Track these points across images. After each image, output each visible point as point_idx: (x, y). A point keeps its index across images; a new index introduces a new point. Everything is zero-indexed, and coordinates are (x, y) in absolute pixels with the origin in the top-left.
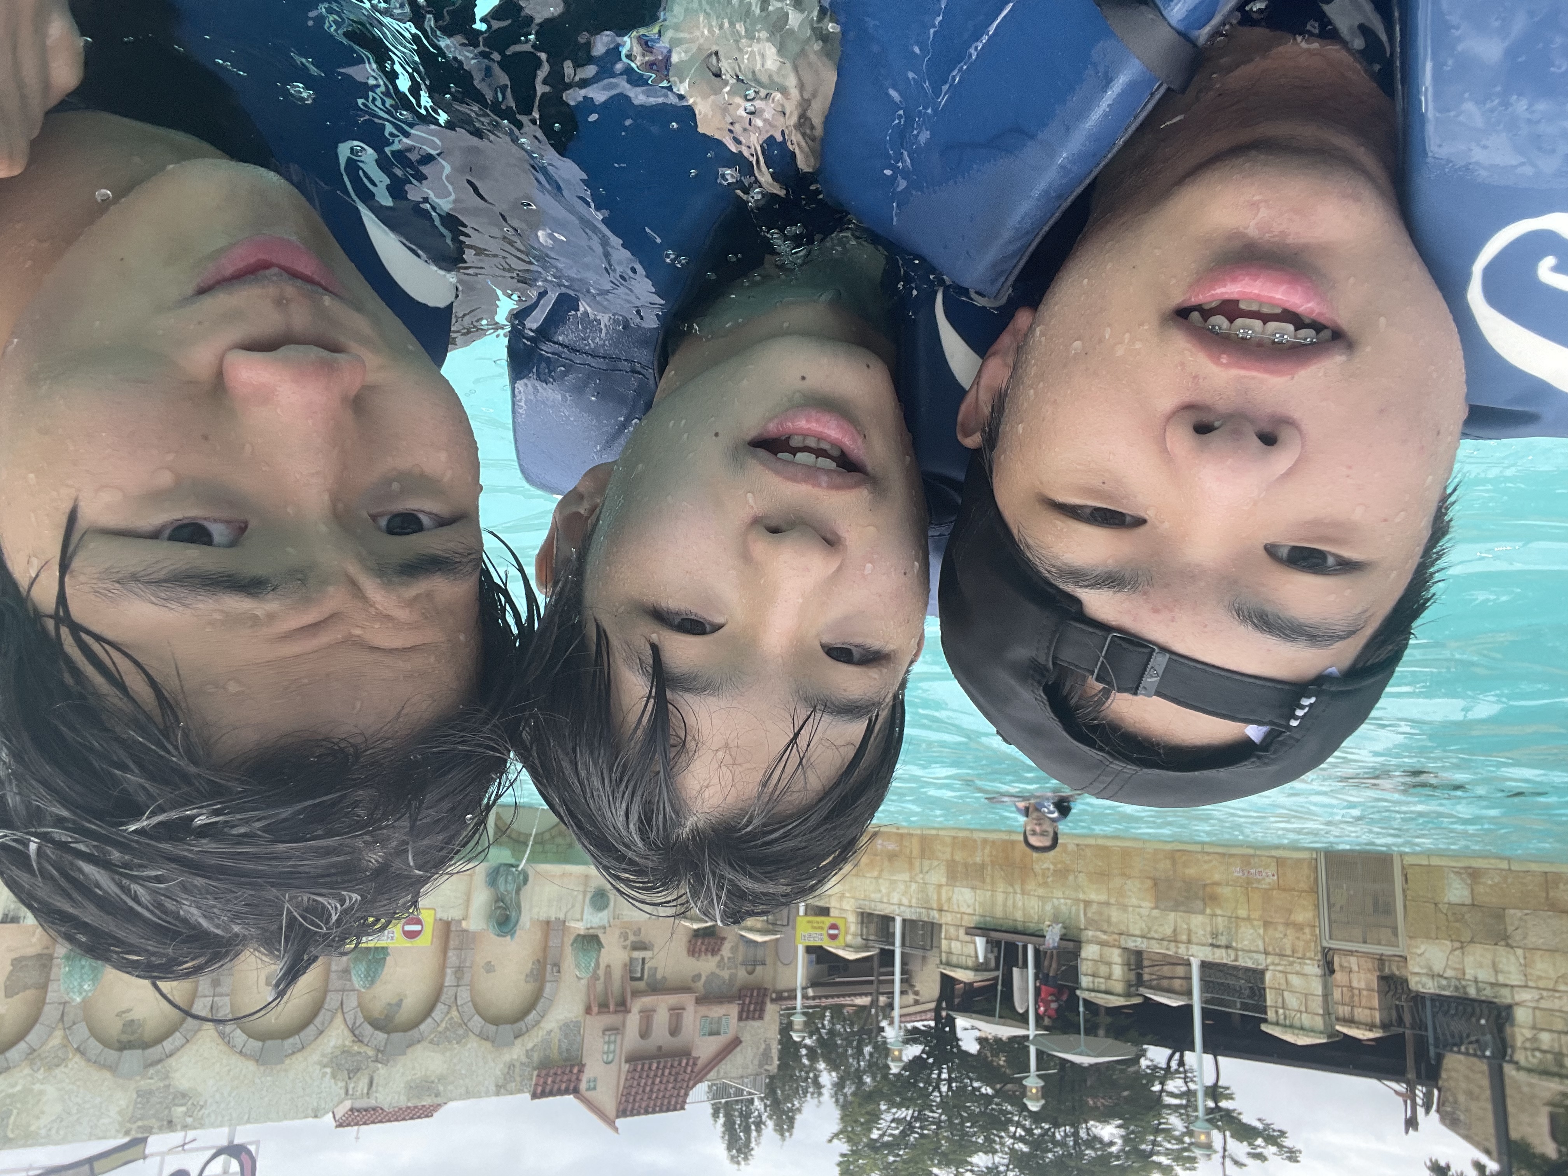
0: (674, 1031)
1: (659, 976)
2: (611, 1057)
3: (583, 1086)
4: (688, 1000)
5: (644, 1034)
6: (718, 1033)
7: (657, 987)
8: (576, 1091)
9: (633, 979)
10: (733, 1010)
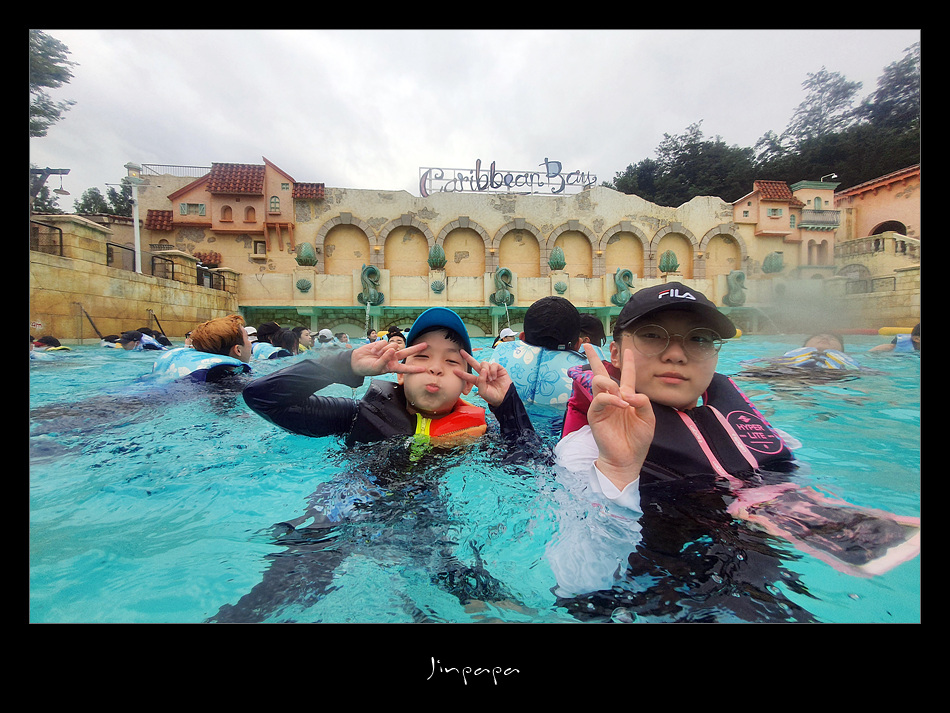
0: (227, 210)
1: (242, 243)
2: (273, 200)
3: (291, 186)
4: (217, 226)
5: (251, 210)
6: (189, 205)
7: (244, 236)
8: (296, 184)
9: (264, 242)
10: (177, 218)
